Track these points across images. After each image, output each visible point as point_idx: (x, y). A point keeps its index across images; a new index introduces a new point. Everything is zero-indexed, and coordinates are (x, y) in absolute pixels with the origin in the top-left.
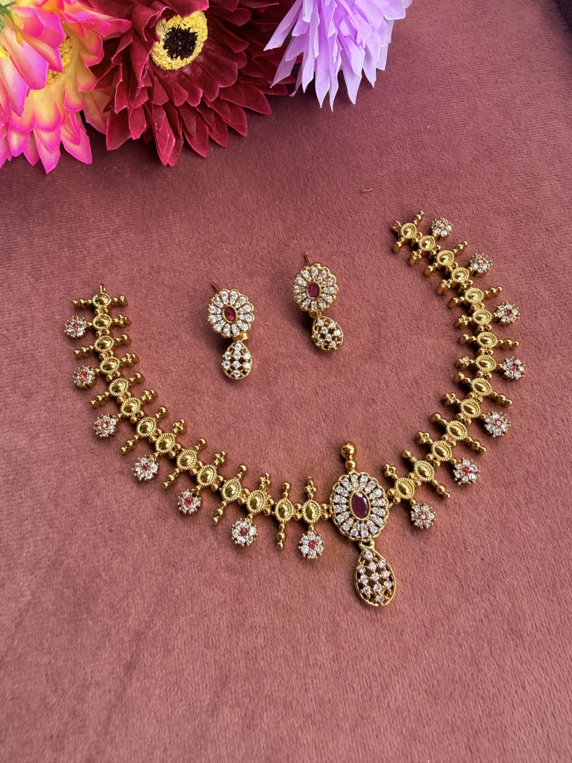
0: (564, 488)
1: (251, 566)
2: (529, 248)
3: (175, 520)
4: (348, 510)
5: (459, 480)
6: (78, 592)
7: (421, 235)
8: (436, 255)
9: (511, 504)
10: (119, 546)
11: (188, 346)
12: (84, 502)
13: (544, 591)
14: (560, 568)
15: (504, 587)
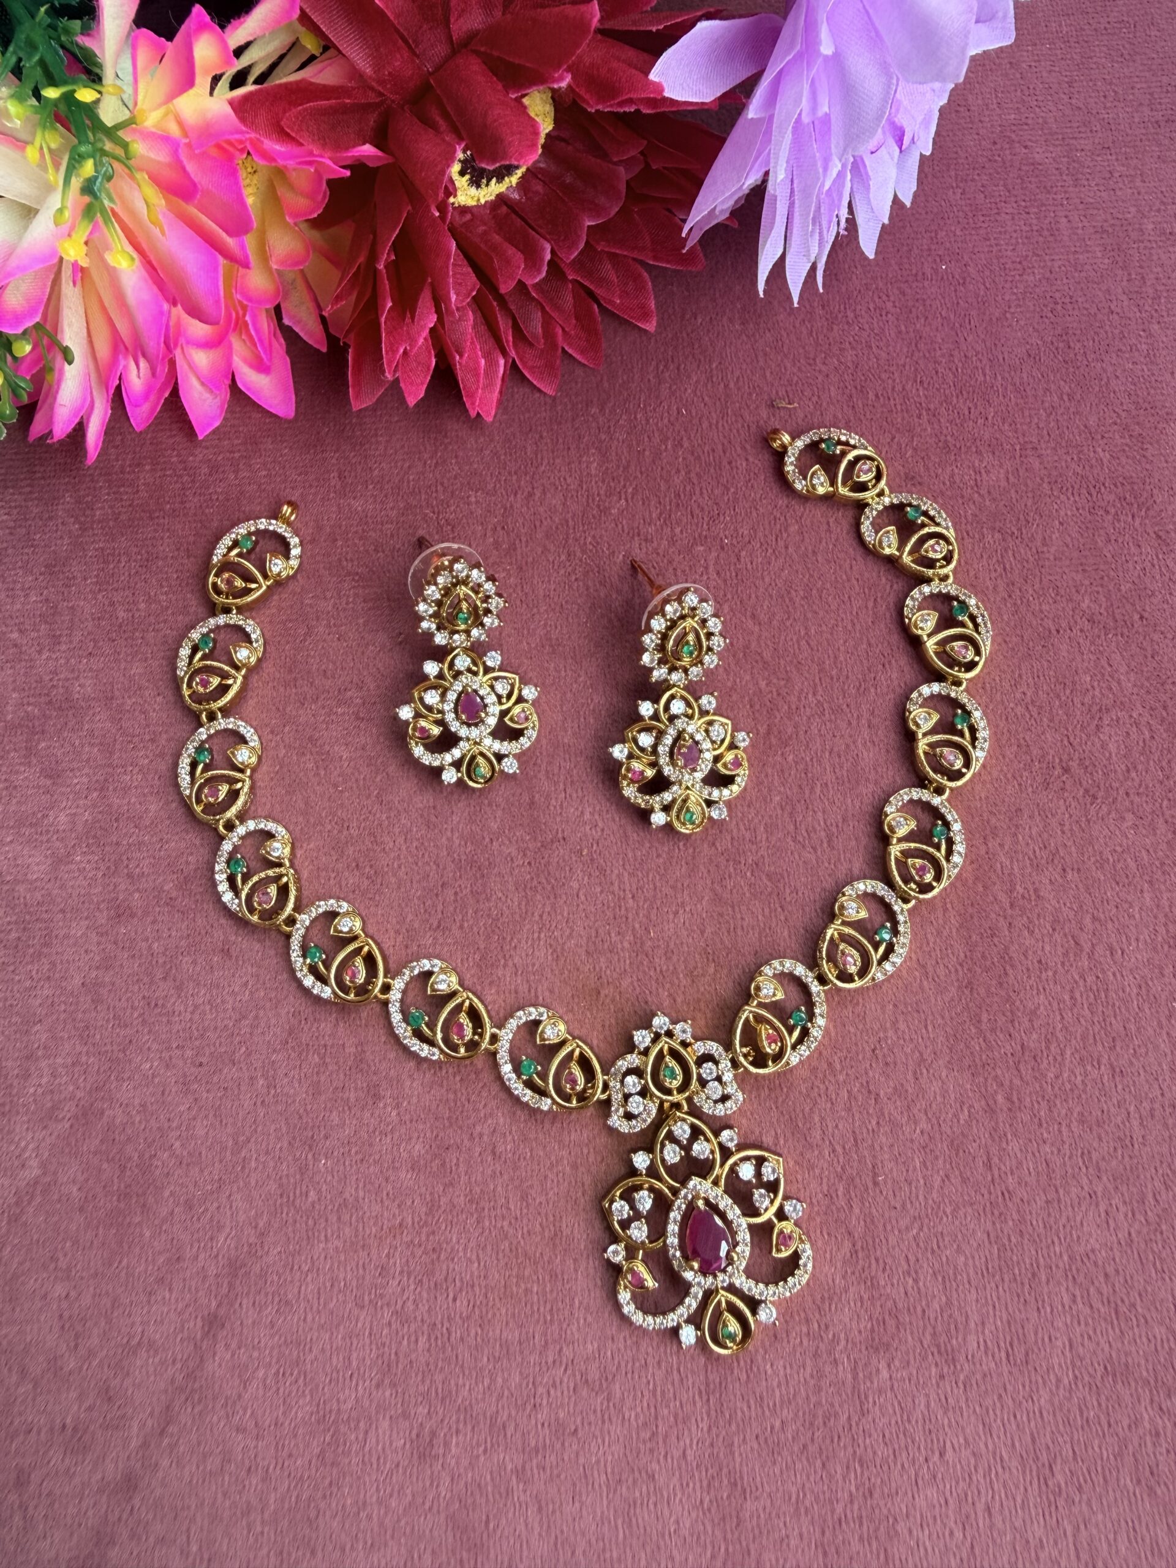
0: (1089, 1087)
2: (1112, 573)
6: (128, 1173)
9: (978, 1106)
10: (212, 1096)
12: (151, 1002)
13: (1014, 1281)
14: (1053, 1242)
15: (937, 1266)
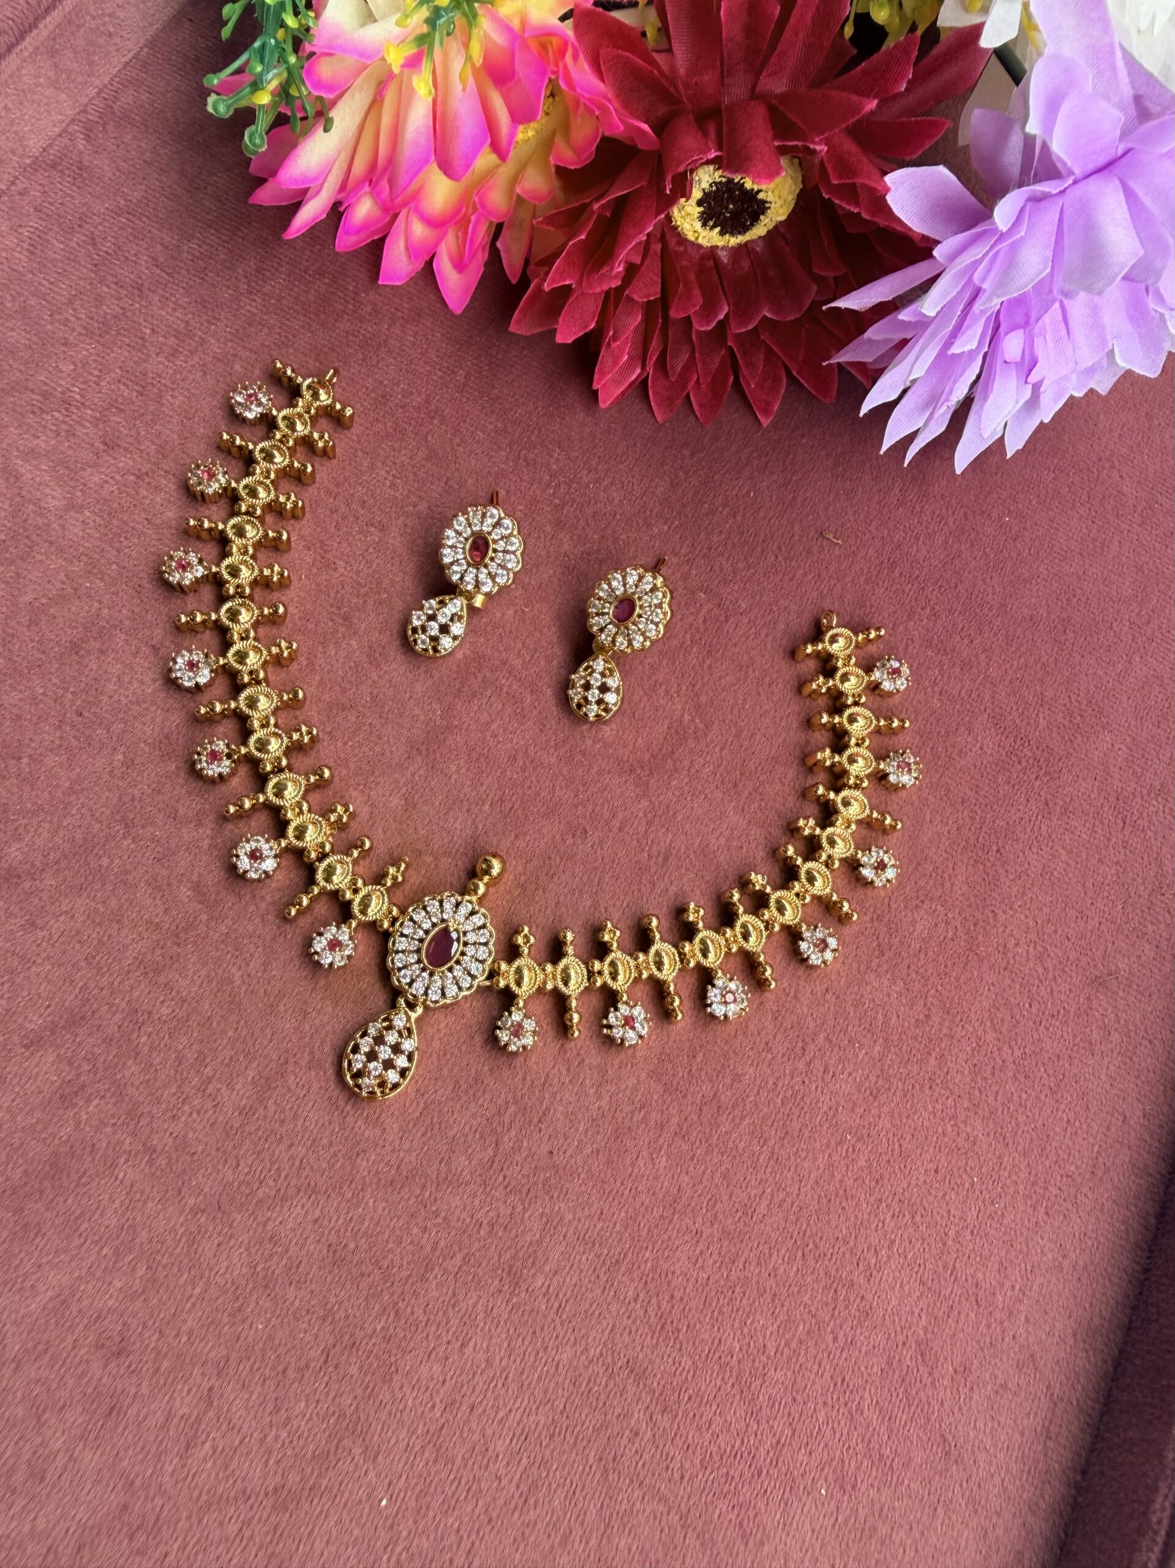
0: (746, 1155)
1: (230, 909)
2: (995, 807)
3: (177, 768)
4: (421, 941)
5: (610, 1027)
7: (853, 661)
8: (849, 706)
9: (654, 1116)
10: (75, 743)
11: (388, 553)
12: (75, 648)
13: (599, 1257)
14: (647, 1247)
15: (547, 1210)
